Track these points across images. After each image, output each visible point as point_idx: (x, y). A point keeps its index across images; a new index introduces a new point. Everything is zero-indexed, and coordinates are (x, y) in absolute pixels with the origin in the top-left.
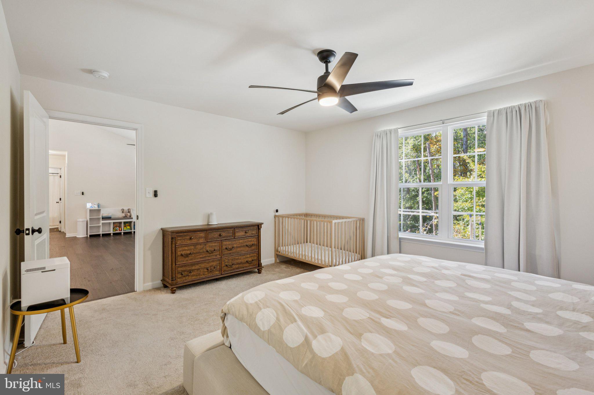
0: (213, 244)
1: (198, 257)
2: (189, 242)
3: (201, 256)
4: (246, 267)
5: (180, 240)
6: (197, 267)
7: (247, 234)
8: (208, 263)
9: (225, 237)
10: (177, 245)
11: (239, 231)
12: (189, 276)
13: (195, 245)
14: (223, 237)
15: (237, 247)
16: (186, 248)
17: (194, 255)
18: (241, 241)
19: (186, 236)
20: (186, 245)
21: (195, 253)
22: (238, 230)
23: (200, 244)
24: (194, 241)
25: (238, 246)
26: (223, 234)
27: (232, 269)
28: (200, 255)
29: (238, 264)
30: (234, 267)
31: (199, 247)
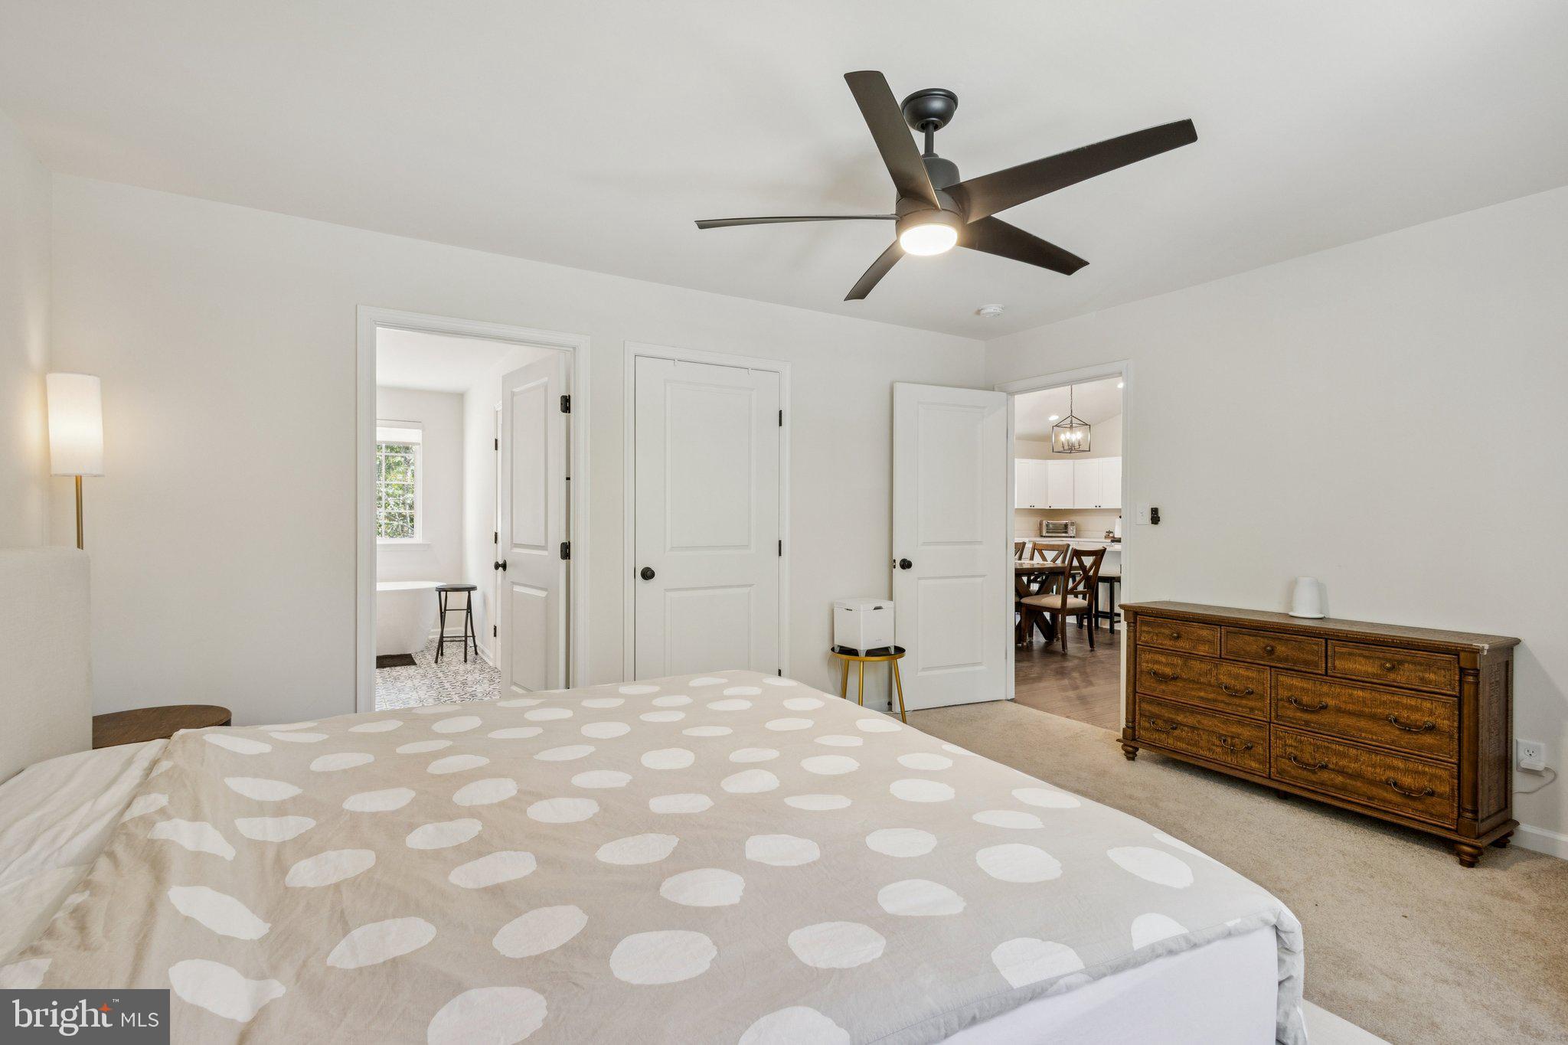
0: (1242, 671)
1: (1193, 693)
2: (1168, 643)
3: (1202, 694)
4: (1384, 800)
5: (1148, 632)
6: (1191, 720)
7: (1392, 676)
8: (1225, 722)
9: (1286, 660)
10: (1140, 643)
11: (1350, 654)
12: (1168, 733)
13: (1187, 656)
14: (1280, 660)
15: (1339, 710)
16: (1163, 659)
17: (1181, 685)
18: (1360, 693)
19: (1161, 626)
20: (1163, 651)
21: (1185, 680)
22: (1344, 650)
23: (1201, 659)
24: (1184, 645)
25: (1343, 706)
26: (1281, 649)
27: (1313, 778)
28: (1200, 689)
29: (1341, 772)
30: (1325, 776)
31: (1196, 665)
